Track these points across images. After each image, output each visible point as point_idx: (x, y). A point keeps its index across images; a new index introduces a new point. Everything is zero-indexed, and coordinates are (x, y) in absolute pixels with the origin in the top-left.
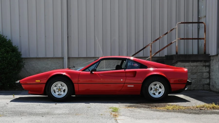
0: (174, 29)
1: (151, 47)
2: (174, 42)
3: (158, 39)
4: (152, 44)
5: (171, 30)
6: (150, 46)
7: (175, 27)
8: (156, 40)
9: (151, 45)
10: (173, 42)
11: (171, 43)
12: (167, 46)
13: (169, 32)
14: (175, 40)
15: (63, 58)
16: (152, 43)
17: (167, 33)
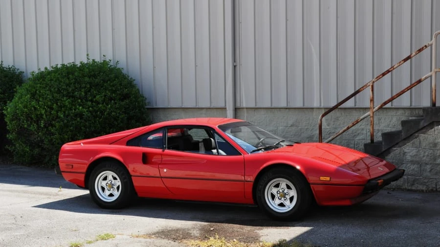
0: (426, 46)
1: (371, 90)
2: (426, 78)
3: (388, 71)
4: (373, 82)
5: (420, 51)
6: (370, 87)
7: (430, 43)
8: (384, 74)
9: (371, 84)
10: (423, 78)
11: (420, 81)
12: (410, 88)
13: (414, 54)
14: (429, 74)
15: (226, 108)
16: (373, 80)
17: (409, 58)
